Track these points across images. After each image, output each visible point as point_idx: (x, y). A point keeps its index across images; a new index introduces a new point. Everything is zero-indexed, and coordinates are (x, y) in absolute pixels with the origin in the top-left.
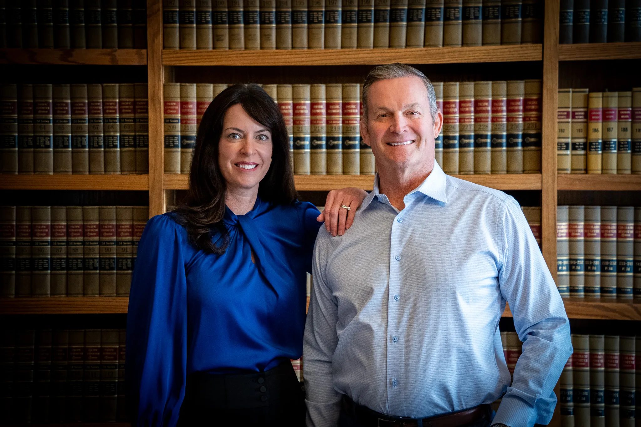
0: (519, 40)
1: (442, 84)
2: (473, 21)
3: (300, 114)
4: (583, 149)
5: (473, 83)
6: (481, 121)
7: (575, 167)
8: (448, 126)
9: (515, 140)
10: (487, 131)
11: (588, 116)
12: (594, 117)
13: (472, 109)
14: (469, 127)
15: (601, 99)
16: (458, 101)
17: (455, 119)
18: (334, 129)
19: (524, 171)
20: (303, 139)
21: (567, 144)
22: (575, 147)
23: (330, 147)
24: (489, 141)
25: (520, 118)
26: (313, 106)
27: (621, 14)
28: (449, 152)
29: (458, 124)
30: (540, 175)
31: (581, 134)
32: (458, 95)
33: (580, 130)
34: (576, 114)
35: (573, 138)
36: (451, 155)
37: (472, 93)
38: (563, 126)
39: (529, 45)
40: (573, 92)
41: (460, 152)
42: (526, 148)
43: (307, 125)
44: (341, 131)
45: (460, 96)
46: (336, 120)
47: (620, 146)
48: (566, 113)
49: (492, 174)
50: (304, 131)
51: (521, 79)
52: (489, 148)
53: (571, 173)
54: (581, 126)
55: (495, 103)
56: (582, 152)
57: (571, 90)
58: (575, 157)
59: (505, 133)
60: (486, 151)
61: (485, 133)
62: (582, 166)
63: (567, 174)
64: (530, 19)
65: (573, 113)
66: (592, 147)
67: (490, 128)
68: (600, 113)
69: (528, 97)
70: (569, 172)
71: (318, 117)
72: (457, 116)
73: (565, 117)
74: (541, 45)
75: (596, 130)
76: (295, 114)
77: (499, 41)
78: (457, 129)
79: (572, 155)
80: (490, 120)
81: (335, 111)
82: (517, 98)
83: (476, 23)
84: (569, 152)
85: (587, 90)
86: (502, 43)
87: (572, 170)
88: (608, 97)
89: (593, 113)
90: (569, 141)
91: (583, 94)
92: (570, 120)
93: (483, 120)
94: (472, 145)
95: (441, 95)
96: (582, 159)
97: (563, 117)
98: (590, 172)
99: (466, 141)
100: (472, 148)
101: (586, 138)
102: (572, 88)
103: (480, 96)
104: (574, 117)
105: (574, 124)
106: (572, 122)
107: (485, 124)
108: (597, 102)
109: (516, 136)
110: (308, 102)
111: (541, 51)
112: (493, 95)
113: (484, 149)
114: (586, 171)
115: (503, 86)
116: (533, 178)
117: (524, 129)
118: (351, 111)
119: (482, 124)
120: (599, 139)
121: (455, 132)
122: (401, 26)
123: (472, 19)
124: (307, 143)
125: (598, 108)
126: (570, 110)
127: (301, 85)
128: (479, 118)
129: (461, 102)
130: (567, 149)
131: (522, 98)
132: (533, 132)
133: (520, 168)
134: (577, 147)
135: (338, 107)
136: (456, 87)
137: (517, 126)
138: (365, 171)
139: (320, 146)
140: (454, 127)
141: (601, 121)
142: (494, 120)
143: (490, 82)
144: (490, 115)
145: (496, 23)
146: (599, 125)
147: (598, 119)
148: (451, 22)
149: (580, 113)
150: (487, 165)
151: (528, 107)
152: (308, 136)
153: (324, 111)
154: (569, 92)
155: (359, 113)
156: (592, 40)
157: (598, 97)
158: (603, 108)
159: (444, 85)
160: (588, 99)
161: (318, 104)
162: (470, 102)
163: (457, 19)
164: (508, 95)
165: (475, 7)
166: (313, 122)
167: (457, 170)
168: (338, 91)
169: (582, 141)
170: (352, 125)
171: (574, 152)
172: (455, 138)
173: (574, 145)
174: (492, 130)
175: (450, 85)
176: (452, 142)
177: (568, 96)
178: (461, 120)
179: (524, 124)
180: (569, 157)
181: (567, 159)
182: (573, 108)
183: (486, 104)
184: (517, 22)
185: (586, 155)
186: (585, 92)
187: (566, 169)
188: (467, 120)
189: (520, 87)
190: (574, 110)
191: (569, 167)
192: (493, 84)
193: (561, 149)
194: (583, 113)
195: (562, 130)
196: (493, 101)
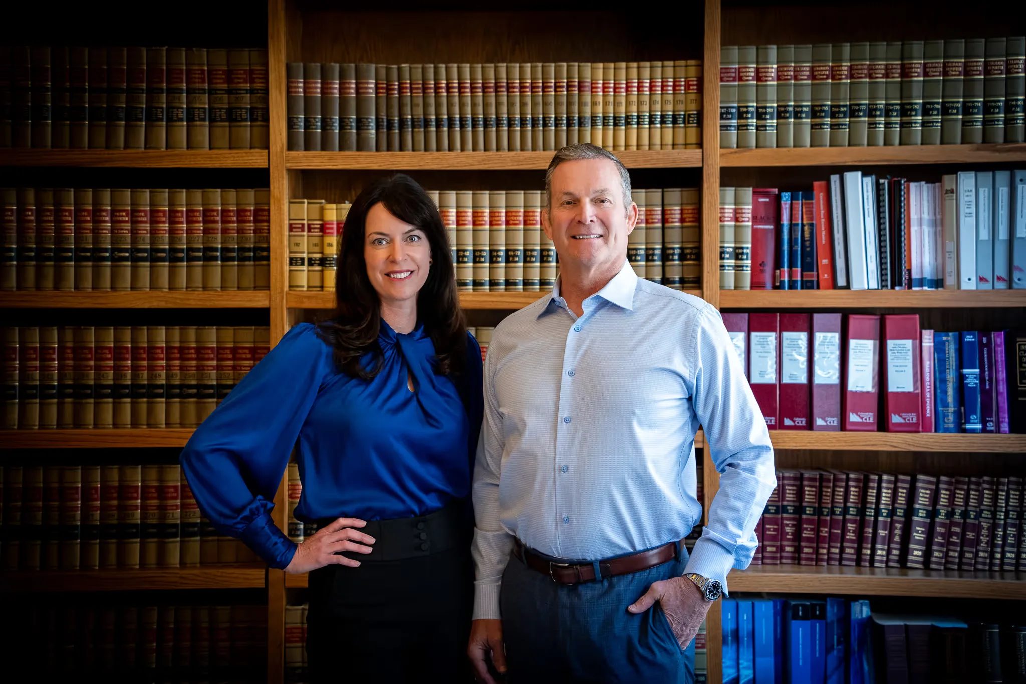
0: (249, 146)
1: (167, 190)
2: (198, 123)
4: (319, 265)
5: (200, 191)
6: (210, 233)
7: (311, 284)
9: (247, 254)
10: (217, 243)
11: (323, 229)
12: (327, 231)
13: (201, 219)
14: (197, 238)
15: (334, 211)
16: (184, 209)
17: (183, 230)
18: (44, 238)
19: (256, 288)
20: (7, 250)
21: (302, 259)
22: (311, 262)
23: (40, 259)
24: (219, 254)
25: (251, 229)
26: (20, 212)
27: (351, 122)
28: (175, 266)
29: (185, 235)
30: (268, 292)
31: (317, 249)
32: (184, 203)
33: (315, 245)
34: (312, 226)
35: (308, 253)
37: (200, 201)
38: (298, 239)
39: (257, 150)
40: (308, 203)
41: (188, 266)
42: (257, 263)
44: (53, 241)
45: (187, 205)
46: (47, 229)
48: (300, 226)
49: (222, 290)
51: (252, 188)
53: (307, 291)
54: (316, 240)
55: (225, 213)
56: (318, 268)
57: (306, 201)
58: (310, 273)
60: (217, 266)
61: (215, 245)
62: (318, 283)
63: (302, 291)
64: (257, 123)
65: (309, 226)
66: (328, 262)
67: (219, 240)
68: (335, 226)
69: (258, 207)
70: (305, 289)
73: (300, 230)
74: (267, 151)
75: (330, 245)
77: (228, 146)
78: (185, 241)
79: (309, 271)
80: (220, 231)
82: (248, 208)
83: (201, 126)
84: (305, 268)
85: (323, 201)
86: (230, 148)
87: (309, 287)
88: (340, 209)
89: (328, 226)
90: (305, 255)
91: (317, 206)
92: (305, 233)
93: (211, 231)
95: (167, 203)
96: (318, 274)
97: (297, 230)
98: (325, 289)
101: (322, 253)
102: (307, 199)
103: (209, 205)
104: (309, 230)
105: (310, 238)
106: (308, 236)
107: (214, 235)
108: (331, 214)
109: (248, 249)
110: (15, 208)
111: (267, 158)
112: (222, 205)
113: (214, 263)
114: (322, 287)
115: (232, 194)
116: (260, 295)
117: (255, 242)
119: (210, 235)
120: (332, 254)
121: (183, 244)
122: (119, 126)
123: (197, 121)
125: (332, 221)
126: (305, 222)
128: (209, 229)
129: (188, 212)
130: (303, 264)
131: (252, 208)
132: (265, 245)
133: (252, 285)
134: (313, 262)
135: (49, 214)
136: (182, 195)
137: (248, 239)
138: (80, 286)
139: (28, 258)
140: (180, 239)
141: (334, 234)
142: (225, 231)
143: (219, 190)
144: (219, 226)
145: (224, 126)
146: (333, 239)
147: (332, 233)
148: (175, 123)
149: (315, 226)
150: (217, 281)
151: (260, 218)
152: (14, 246)
154: (303, 203)
155: (73, 221)
156: (323, 148)
157: (333, 209)
158: (337, 221)
159: (169, 193)
160: (322, 210)
162: (199, 211)
163: (181, 120)
164: (238, 205)
165: (199, 108)
166: (21, 231)
167: (185, 286)
169: (318, 256)
170: (65, 235)
171: (311, 268)
172: (182, 250)
173: (310, 259)
174: (222, 243)
175: (176, 192)
176: (180, 255)
177: (303, 208)
178: (189, 231)
179: (255, 236)
180: (306, 272)
181: (303, 275)
182: (308, 220)
183: (215, 214)
184: (246, 126)
185: (322, 271)
186: (321, 203)
187: (303, 286)
188: (195, 231)
189: (250, 196)
190: (310, 223)
191: (305, 283)
192: (222, 192)
193: (296, 265)
194: (318, 226)
195: (297, 244)
196: (223, 211)
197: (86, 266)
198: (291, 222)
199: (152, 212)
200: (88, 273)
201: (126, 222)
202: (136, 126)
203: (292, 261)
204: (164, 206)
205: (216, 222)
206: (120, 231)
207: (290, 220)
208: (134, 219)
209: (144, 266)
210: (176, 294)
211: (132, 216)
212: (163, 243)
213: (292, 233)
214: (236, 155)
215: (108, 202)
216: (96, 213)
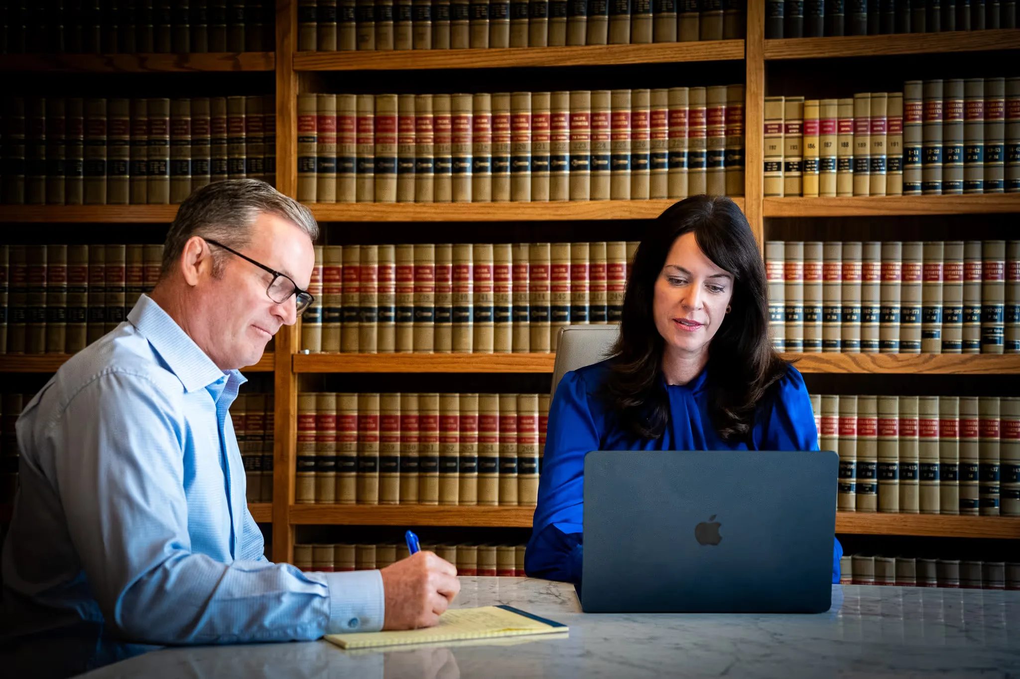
0: (721, 35)
1: (630, 91)
2: (665, 14)
3: (460, 130)
4: (798, 170)
5: (666, 90)
6: (676, 136)
7: (789, 192)
8: (636, 142)
9: (717, 158)
10: (683, 147)
11: (804, 129)
12: (809, 130)
13: (666, 122)
14: (662, 143)
15: (817, 108)
16: (648, 111)
17: (645, 134)
18: (500, 147)
20: (463, 160)
21: (779, 164)
22: (788, 167)
23: (496, 169)
24: (685, 159)
25: (721, 131)
26: (476, 119)
27: (840, 5)
28: (638, 175)
29: (648, 139)
30: (743, 199)
31: (796, 152)
32: (648, 104)
33: (794, 147)
34: (790, 127)
35: (786, 157)
36: (640, 177)
37: (666, 101)
38: (774, 142)
39: (731, 40)
40: (786, 101)
41: (651, 174)
42: (730, 168)
43: (468, 144)
44: (509, 150)
45: (651, 106)
46: (503, 137)
47: (841, 165)
48: (777, 127)
50: (464, 150)
51: (723, 84)
52: (686, 169)
53: (784, 199)
54: (795, 142)
55: (693, 114)
56: (797, 174)
57: (783, 98)
58: (788, 179)
59: (705, 151)
60: (682, 173)
61: (682, 150)
62: (796, 190)
63: (780, 199)
64: (733, 11)
65: (786, 126)
66: (808, 166)
67: (686, 144)
68: (817, 125)
69: (732, 105)
70: (782, 196)
71: (482, 133)
72: (648, 130)
73: (776, 131)
74: (743, 40)
75: (812, 146)
76: (454, 130)
77: (698, 37)
78: (648, 146)
79: (786, 177)
80: (687, 135)
81: (501, 126)
82: (719, 107)
83: (668, 17)
84: (781, 173)
85: (803, 98)
86: (700, 39)
87: (785, 195)
88: (825, 105)
89: (809, 125)
90: (781, 159)
91: (797, 103)
92: (782, 134)
93: (678, 134)
94: (667, 165)
95: (629, 105)
96: (797, 181)
97: (773, 131)
98: (805, 196)
99: (660, 160)
100: (666, 170)
101: (802, 156)
102: (785, 96)
103: (677, 105)
104: (787, 131)
105: (788, 140)
106: (786, 138)
107: (681, 139)
108: (814, 111)
109: (719, 154)
110: (470, 115)
111: (743, 48)
112: (690, 105)
113: (679, 169)
114: (801, 194)
115: (702, 93)
117: (727, 145)
118: (521, 125)
119: (677, 139)
120: (815, 157)
121: (646, 150)
122: (580, 21)
123: (664, 11)
124: (468, 165)
125: (816, 119)
126: (782, 122)
127: (461, 94)
128: (674, 132)
129: (652, 114)
130: (779, 169)
131: (724, 107)
132: (737, 148)
134: (791, 167)
135: (505, 120)
136: (646, 95)
137: (719, 141)
138: (537, 197)
139: (484, 169)
140: (644, 144)
141: (818, 134)
142: (692, 134)
143: (687, 89)
144: (687, 128)
145: (694, 17)
146: (815, 140)
147: (814, 133)
148: (640, 16)
149: (794, 126)
151: (731, 118)
152: (470, 156)
153: (489, 126)
154: (781, 100)
155: (530, 127)
156: (805, 34)
157: (815, 106)
158: (820, 119)
159: (632, 93)
160: (802, 108)
161: (481, 117)
162: (663, 113)
163: (647, 12)
164: (707, 104)
166: (476, 140)
167: (648, 196)
168: (505, 101)
169: (796, 160)
170: (521, 142)
171: (788, 174)
172: (645, 157)
173: (787, 165)
174: (689, 147)
175: (640, 92)
176: (642, 161)
177: (780, 106)
178: (653, 135)
179: (727, 139)
180: (782, 180)
181: (779, 182)
182: (786, 120)
183: (682, 115)
184: (718, 15)
185: (801, 177)
186: (800, 100)
187: (778, 195)
188: (660, 135)
189: (722, 93)
190: (788, 122)
191: (781, 191)
192: (690, 90)
193: (771, 170)
194: (797, 126)
195: (773, 147)
196: (691, 112)
197: (544, 176)
198: (767, 123)
199: (613, 115)
200: (546, 183)
201: (586, 127)
202: (599, 20)
203: (768, 167)
204: (626, 108)
205: (683, 124)
206: (579, 137)
207: (765, 120)
208: (594, 124)
209: (605, 175)
210: (638, 204)
211: (592, 120)
212: (625, 150)
213: (767, 135)
214: (709, 46)
215: (567, 105)
216: (554, 118)
